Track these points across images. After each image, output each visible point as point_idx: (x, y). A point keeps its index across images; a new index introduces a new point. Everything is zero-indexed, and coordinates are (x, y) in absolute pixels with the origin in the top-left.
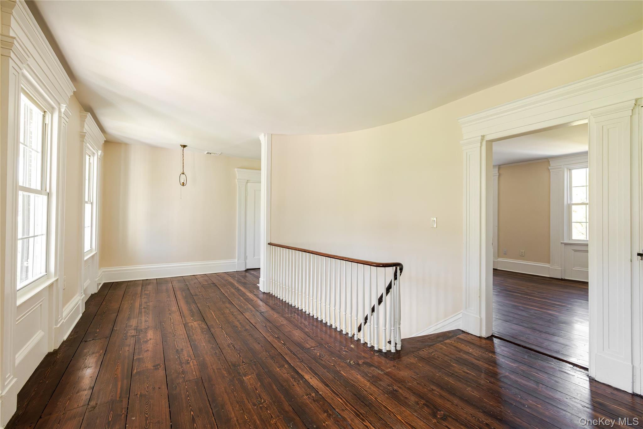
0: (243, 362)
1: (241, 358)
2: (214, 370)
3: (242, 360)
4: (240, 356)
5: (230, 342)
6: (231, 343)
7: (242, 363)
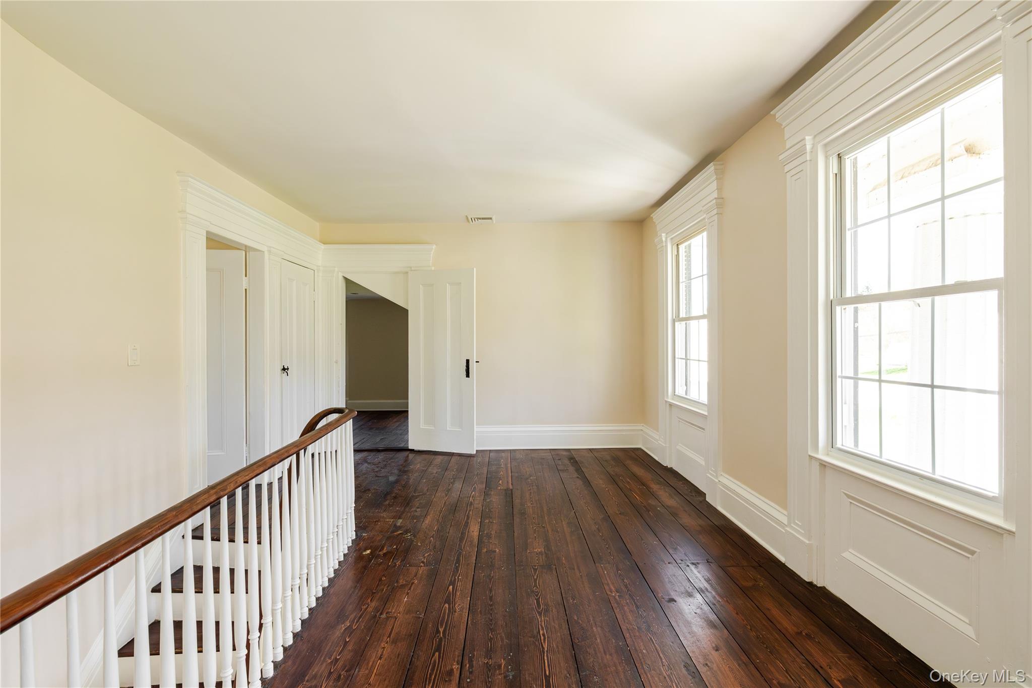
0: (535, 570)
1: (535, 577)
2: (579, 570)
3: (535, 573)
4: (535, 580)
5: (541, 617)
6: (540, 614)
7: (537, 569)
